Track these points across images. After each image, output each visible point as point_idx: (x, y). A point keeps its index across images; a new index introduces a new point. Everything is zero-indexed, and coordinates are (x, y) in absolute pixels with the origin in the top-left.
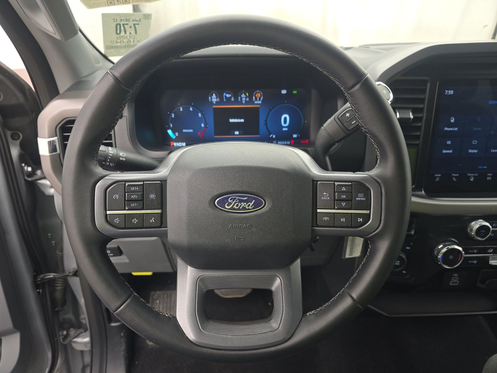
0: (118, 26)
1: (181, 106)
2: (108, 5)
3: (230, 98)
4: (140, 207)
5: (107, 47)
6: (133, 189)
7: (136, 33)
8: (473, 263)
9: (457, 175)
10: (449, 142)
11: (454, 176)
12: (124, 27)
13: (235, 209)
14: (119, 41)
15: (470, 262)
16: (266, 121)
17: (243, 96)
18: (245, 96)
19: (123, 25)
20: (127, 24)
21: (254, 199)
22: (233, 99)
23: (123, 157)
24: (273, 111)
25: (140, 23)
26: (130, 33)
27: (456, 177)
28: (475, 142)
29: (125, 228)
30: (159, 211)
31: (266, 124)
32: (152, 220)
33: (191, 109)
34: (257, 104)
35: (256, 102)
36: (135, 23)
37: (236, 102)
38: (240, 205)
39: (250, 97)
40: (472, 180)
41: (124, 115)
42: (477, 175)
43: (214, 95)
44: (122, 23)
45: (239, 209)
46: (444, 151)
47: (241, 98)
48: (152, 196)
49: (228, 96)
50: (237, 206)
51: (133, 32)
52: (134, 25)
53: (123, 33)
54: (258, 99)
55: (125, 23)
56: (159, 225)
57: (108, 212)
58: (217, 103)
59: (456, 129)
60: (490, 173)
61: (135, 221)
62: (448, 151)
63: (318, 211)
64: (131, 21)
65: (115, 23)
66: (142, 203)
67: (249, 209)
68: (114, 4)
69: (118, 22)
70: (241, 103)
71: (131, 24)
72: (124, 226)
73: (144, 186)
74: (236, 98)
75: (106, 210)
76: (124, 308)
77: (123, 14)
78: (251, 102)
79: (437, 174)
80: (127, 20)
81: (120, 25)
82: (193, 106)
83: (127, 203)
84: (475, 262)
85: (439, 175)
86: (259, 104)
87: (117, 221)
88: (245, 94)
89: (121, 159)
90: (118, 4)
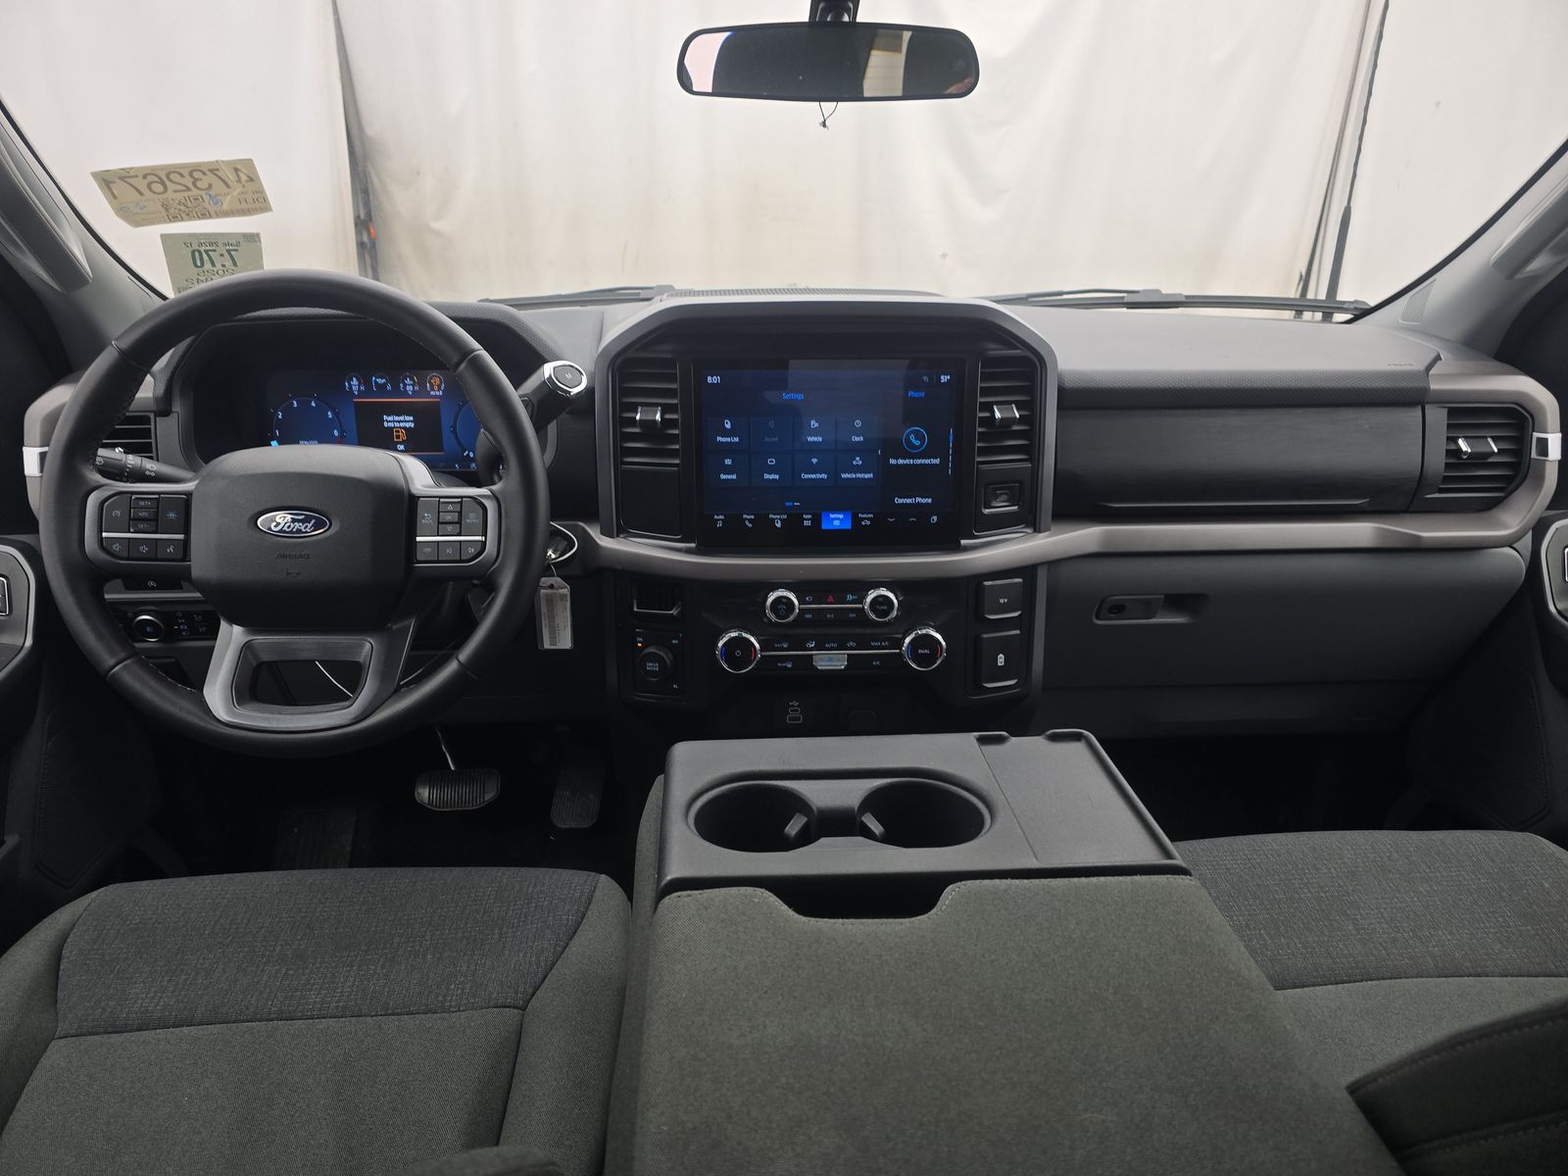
0: (197, 254)
1: (293, 398)
2: (171, 221)
3: (385, 385)
4: (151, 530)
5: (179, 289)
6: (142, 503)
7: (235, 264)
8: (786, 667)
9: (753, 517)
10: (728, 462)
11: (746, 519)
12: (209, 256)
13: (285, 532)
14: (203, 278)
15: (779, 664)
16: (454, 427)
17: (408, 381)
18: (411, 382)
19: (207, 252)
20: (215, 251)
21: (314, 517)
22: (389, 388)
23: (151, 471)
24: (463, 409)
25: (239, 249)
26: (223, 266)
27: (750, 521)
28: (771, 462)
29: (128, 559)
30: (181, 537)
31: (454, 432)
32: (171, 549)
33: (313, 404)
34: (435, 397)
35: (432, 393)
36: (228, 247)
37: (396, 392)
38: (292, 526)
39: (422, 385)
40: (779, 525)
41: (173, 410)
42: (785, 517)
43: (354, 379)
44: (202, 249)
45: (291, 532)
46: (723, 477)
47: (405, 385)
48: (172, 515)
49: (379, 381)
50: (289, 527)
51: (228, 263)
52: (228, 251)
53: (208, 266)
54: (436, 388)
55: (209, 248)
56: (180, 556)
57: (104, 535)
58: (361, 394)
59: (737, 439)
60: (806, 514)
61: (144, 549)
62: (730, 477)
63: (418, 539)
64: (220, 244)
65: (190, 249)
66: (155, 522)
67: (306, 532)
68: (182, 220)
69: (196, 247)
70: (405, 394)
71: (222, 249)
72: (126, 556)
73: (159, 500)
74: (396, 387)
75: (101, 531)
76: (120, 669)
77: (201, 234)
78: (423, 392)
79: (718, 515)
80: (211, 244)
81: (200, 252)
82: (317, 400)
83: (133, 522)
84: (789, 666)
85: (722, 517)
86: (439, 397)
87: (116, 547)
88: (412, 379)
89: (147, 473)
90: (189, 220)
